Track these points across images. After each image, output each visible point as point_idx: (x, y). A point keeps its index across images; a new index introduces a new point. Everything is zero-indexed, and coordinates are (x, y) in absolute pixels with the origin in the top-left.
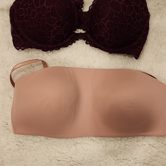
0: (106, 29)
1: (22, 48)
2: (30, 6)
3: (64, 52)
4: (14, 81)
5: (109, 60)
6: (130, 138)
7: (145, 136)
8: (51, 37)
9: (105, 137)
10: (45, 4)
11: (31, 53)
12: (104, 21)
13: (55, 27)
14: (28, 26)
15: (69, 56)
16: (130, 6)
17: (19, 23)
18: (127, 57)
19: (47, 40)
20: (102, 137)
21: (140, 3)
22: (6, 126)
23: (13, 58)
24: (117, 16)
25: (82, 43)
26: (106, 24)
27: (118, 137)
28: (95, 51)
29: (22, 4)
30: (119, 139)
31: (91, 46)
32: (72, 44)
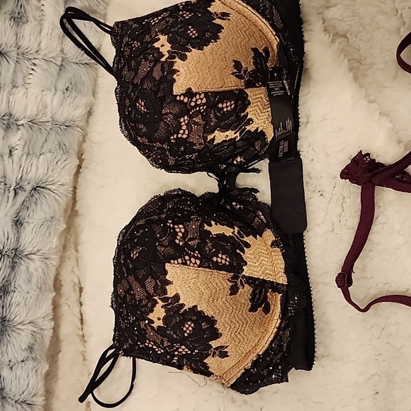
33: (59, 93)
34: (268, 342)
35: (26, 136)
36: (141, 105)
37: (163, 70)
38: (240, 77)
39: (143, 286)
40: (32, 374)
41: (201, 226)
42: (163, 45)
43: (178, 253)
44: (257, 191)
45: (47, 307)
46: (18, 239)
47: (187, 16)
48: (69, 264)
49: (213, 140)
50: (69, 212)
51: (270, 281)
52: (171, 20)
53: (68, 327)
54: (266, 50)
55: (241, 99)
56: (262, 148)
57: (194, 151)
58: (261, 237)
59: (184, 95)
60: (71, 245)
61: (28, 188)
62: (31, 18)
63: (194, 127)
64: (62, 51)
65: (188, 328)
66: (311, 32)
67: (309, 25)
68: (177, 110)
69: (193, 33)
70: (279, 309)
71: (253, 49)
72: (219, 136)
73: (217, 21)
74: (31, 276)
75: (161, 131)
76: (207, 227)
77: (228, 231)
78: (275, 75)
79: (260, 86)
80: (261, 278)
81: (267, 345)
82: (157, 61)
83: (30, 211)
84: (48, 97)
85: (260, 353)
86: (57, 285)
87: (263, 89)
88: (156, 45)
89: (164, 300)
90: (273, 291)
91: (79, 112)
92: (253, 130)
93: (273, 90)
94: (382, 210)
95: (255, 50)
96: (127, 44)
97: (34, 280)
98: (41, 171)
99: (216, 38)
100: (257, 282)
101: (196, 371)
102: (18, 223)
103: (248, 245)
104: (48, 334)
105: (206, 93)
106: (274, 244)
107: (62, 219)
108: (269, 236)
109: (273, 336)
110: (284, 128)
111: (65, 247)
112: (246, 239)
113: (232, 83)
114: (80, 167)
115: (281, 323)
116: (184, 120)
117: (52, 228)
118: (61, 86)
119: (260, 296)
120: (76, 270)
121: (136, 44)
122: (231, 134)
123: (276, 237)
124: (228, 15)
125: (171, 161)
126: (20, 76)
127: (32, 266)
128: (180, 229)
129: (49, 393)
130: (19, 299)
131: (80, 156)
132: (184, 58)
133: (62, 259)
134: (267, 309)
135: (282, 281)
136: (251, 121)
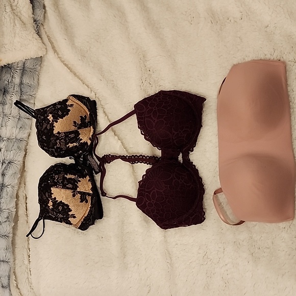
0: (180, 132)
1: (203, 214)
3: (203, 173)
4: (237, 222)
5: (208, 127)
6: (290, 99)
7: (287, 85)
8: (190, 185)
9: (291, 126)
10: (161, 191)
13: (181, 181)
15: (207, 168)
16: (158, 111)
17: (177, 218)
18: (204, 109)
19: (193, 189)
20: (291, 128)
21: (153, 102)
22: (286, 229)
23: (213, 224)
24: (168, 123)
25: (192, 155)
26: (176, 133)
27: (290, 112)
29: (159, 215)
30: (292, 111)
31: (195, 147)
32: (194, 165)
33: (18, 129)
35: (6, 144)
36: (44, 137)
37: (50, 126)
38: (76, 126)
39: (45, 195)
40: (8, 226)
41: (64, 175)
42: (50, 117)
43: (55, 184)
45: (13, 204)
46: (3, 181)
47: (59, 106)
48: (22, 189)
49: (69, 146)
50: (21, 171)
51: (87, 193)
52: (53, 109)
53: (22, 211)
54: (85, 116)
55: (77, 133)
56: (87, 148)
57: (63, 150)
58: (86, 178)
59: (57, 134)
60: (23, 183)
61: (7, 162)
62: (8, 103)
63: (62, 143)
64: (19, 114)
65: (60, 208)
68: (55, 138)
69: (60, 113)
70: (90, 201)
72: (71, 145)
73: (69, 108)
74: (8, 193)
75: (51, 145)
76: (66, 176)
77: (73, 177)
80: (84, 192)
81: (88, 213)
82: (48, 123)
83: (7, 171)
84: (14, 130)
85: (86, 216)
86: (17, 197)
88: (48, 118)
89: (51, 199)
90: (89, 196)
91: (25, 136)
92: (83, 142)
95: (81, 117)
96: (39, 117)
97: (9, 194)
98: (11, 157)
99: (68, 114)
101: (67, 223)
102: (3, 175)
103: (80, 181)
104: (14, 213)
105: (64, 133)
106: (89, 180)
107: (19, 173)
108: (88, 178)
109: (89, 210)
111: (20, 183)
112: (79, 179)
113: (73, 128)
114: (26, 154)
115: (91, 206)
116: (58, 141)
117: (15, 177)
118: (19, 127)
119: (84, 197)
120: (24, 191)
121: (42, 117)
122: (75, 144)
123: (90, 178)
124: (73, 105)
125: (56, 154)
126: (4, 123)
127: (8, 190)
128: (56, 177)
129: (14, 234)
130: (4, 201)
131: (26, 150)
132: (57, 122)
133: (19, 188)
134: (87, 202)
135: (91, 192)
136: (81, 139)
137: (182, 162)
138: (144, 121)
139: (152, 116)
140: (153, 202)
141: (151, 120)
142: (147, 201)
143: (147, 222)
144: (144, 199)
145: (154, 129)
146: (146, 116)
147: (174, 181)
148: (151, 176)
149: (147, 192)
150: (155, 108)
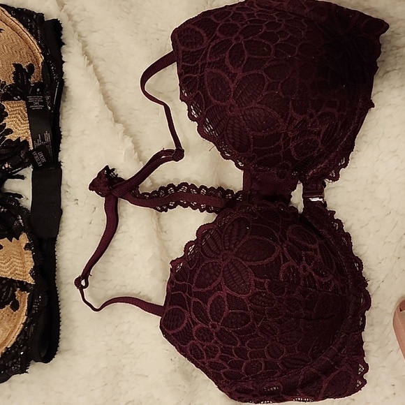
0: (311, 116)
1: (362, 369)
2: (242, 342)
3: (365, 245)
8: (330, 281)
10: (243, 297)
11: (370, 344)
12: (289, 124)
14: (298, 350)
15: (378, 231)
16: (246, 47)
17: (281, 376)
19: (338, 293)
21: (232, 21)
23: (387, 398)
24: (279, 83)
25: (333, 191)
26: (299, 118)
28: (360, 153)
29: (229, 365)
31: (345, 166)
32: (339, 221)
34: (16, 337)
44: (20, 196)
51: (18, 281)
54: (31, 67)
58: (18, 239)
66: (70, 54)
67: (68, 47)
70: (26, 307)
71: (15, 65)
78: (38, 90)
79: (19, 100)
80: (10, 277)
81: (15, 338)
85: (9, 347)
87: (23, 103)
90: (22, 290)
92: (14, 140)
93: (32, 104)
94: (124, 220)
95: (18, 66)
100: (4, 282)
106: (28, 247)
108: (24, 239)
109: (19, 331)
110: (43, 139)
115: (27, 319)
119: (7, 294)
123: (30, 241)
134: (15, 306)
135: (31, 281)
136: (10, 131)
137: (301, 208)
138: (202, 78)
139: (227, 61)
140: (214, 326)
141: (224, 74)
142: (195, 324)
143: (188, 377)
144: (187, 315)
145: (233, 102)
146: (208, 60)
147: (284, 266)
148: (214, 248)
149: (196, 294)
150: (237, 39)
